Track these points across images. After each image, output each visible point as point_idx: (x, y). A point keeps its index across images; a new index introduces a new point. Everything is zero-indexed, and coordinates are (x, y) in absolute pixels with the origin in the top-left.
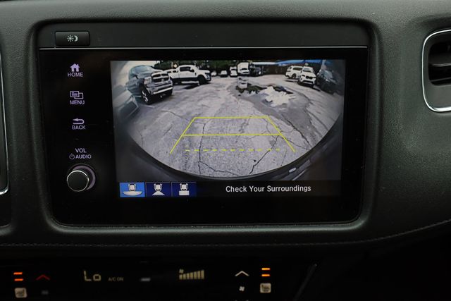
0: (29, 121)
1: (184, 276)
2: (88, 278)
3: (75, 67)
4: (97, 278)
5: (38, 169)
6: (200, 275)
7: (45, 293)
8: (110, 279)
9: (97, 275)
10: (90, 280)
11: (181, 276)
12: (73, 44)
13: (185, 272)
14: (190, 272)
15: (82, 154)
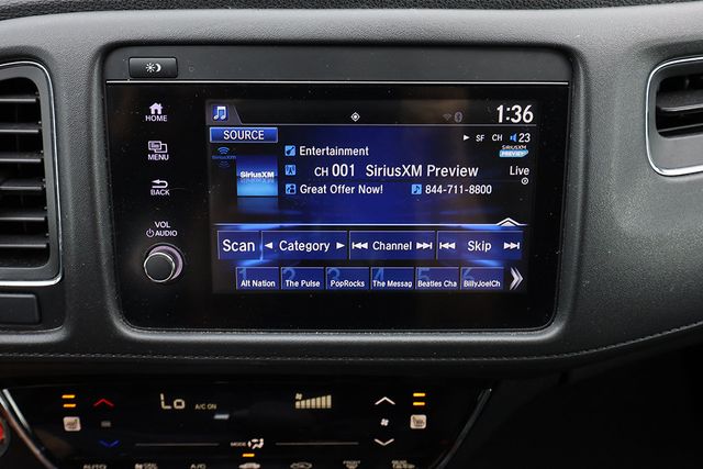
0: (92, 183)
1: (303, 402)
2: (166, 404)
3: (156, 107)
4: (180, 404)
5: (103, 250)
6: (325, 402)
7: (106, 424)
8: (197, 407)
9: (179, 401)
10: (169, 407)
11: (298, 404)
12: (154, 75)
13: (304, 398)
14: (311, 398)
15: (163, 229)
